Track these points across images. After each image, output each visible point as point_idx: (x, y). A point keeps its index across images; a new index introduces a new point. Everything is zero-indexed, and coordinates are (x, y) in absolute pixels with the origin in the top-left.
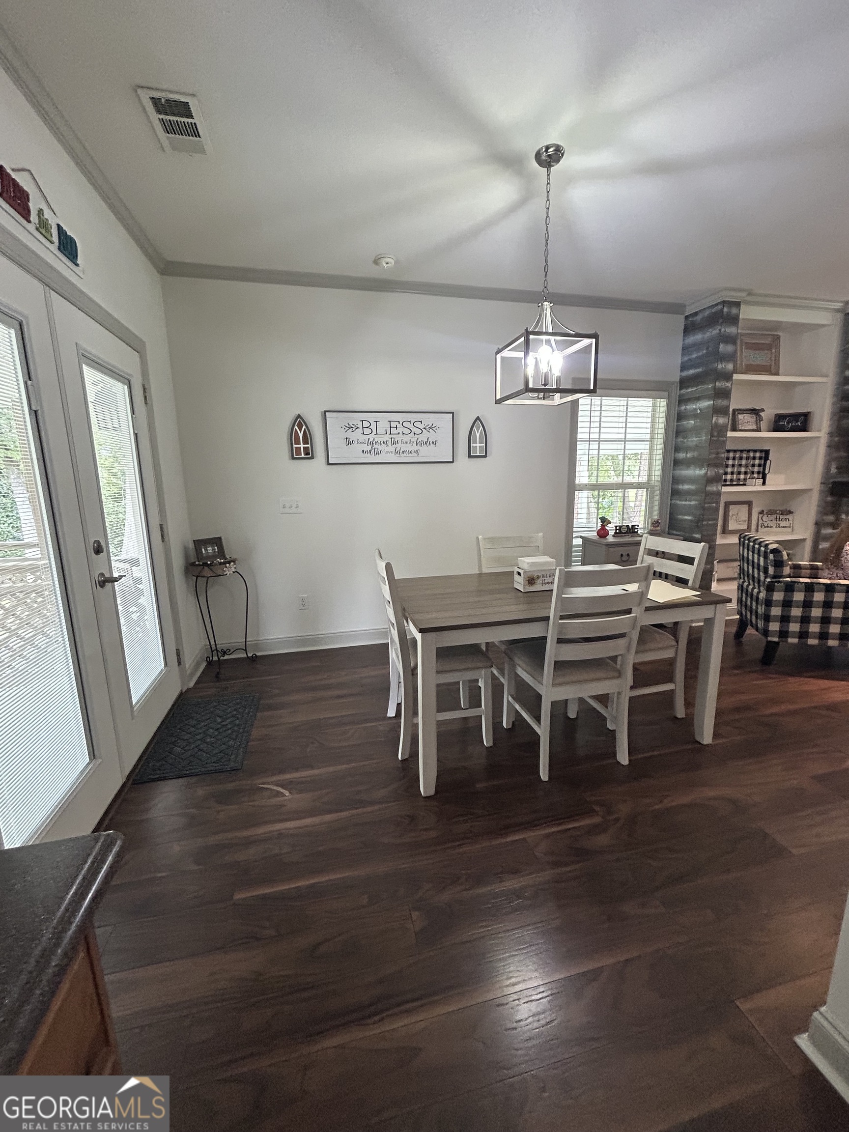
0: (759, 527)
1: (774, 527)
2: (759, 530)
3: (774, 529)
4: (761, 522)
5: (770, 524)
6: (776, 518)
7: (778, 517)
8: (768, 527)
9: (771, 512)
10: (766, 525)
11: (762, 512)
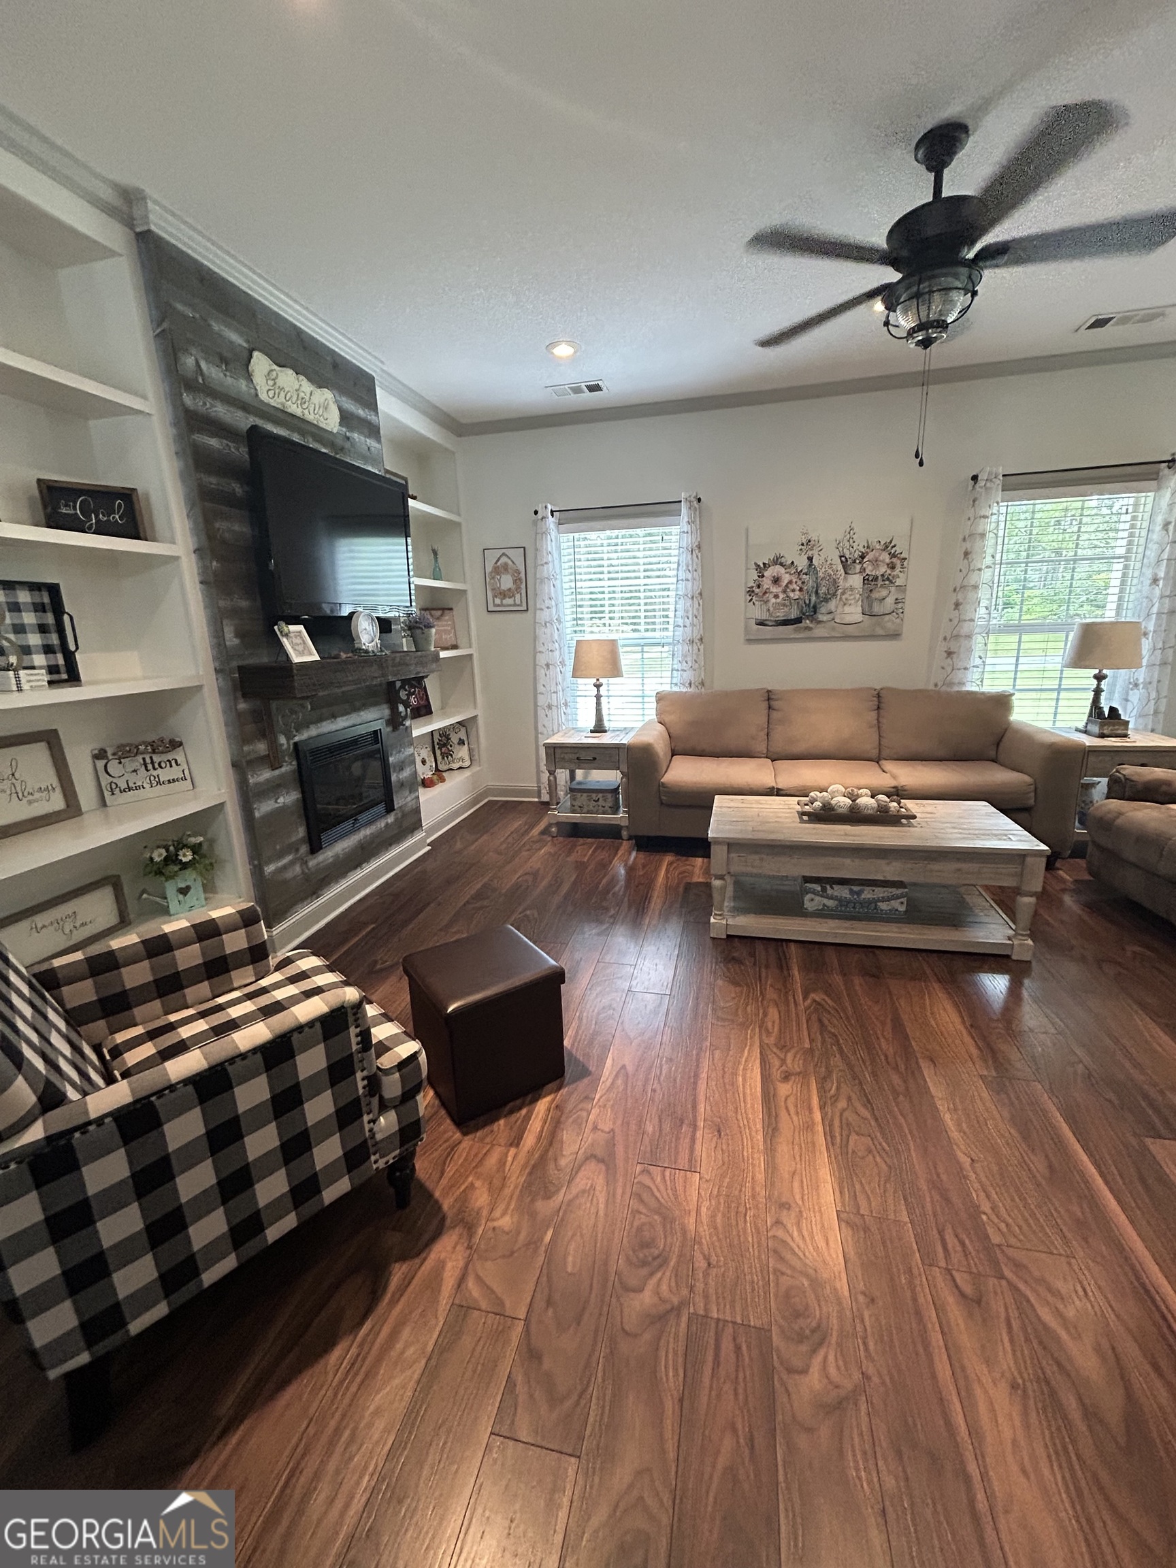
0: (107, 794)
1: (147, 786)
2: (108, 803)
3: (148, 792)
4: (105, 780)
5: (132, 779)
6: (145, 765)
7: (148, 760)
8: (130, 789)
9: (125, 752)
10: (124, 786)
11: (100, 755)
